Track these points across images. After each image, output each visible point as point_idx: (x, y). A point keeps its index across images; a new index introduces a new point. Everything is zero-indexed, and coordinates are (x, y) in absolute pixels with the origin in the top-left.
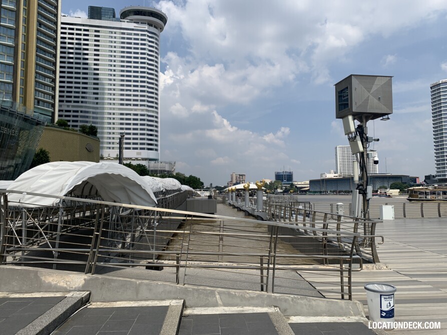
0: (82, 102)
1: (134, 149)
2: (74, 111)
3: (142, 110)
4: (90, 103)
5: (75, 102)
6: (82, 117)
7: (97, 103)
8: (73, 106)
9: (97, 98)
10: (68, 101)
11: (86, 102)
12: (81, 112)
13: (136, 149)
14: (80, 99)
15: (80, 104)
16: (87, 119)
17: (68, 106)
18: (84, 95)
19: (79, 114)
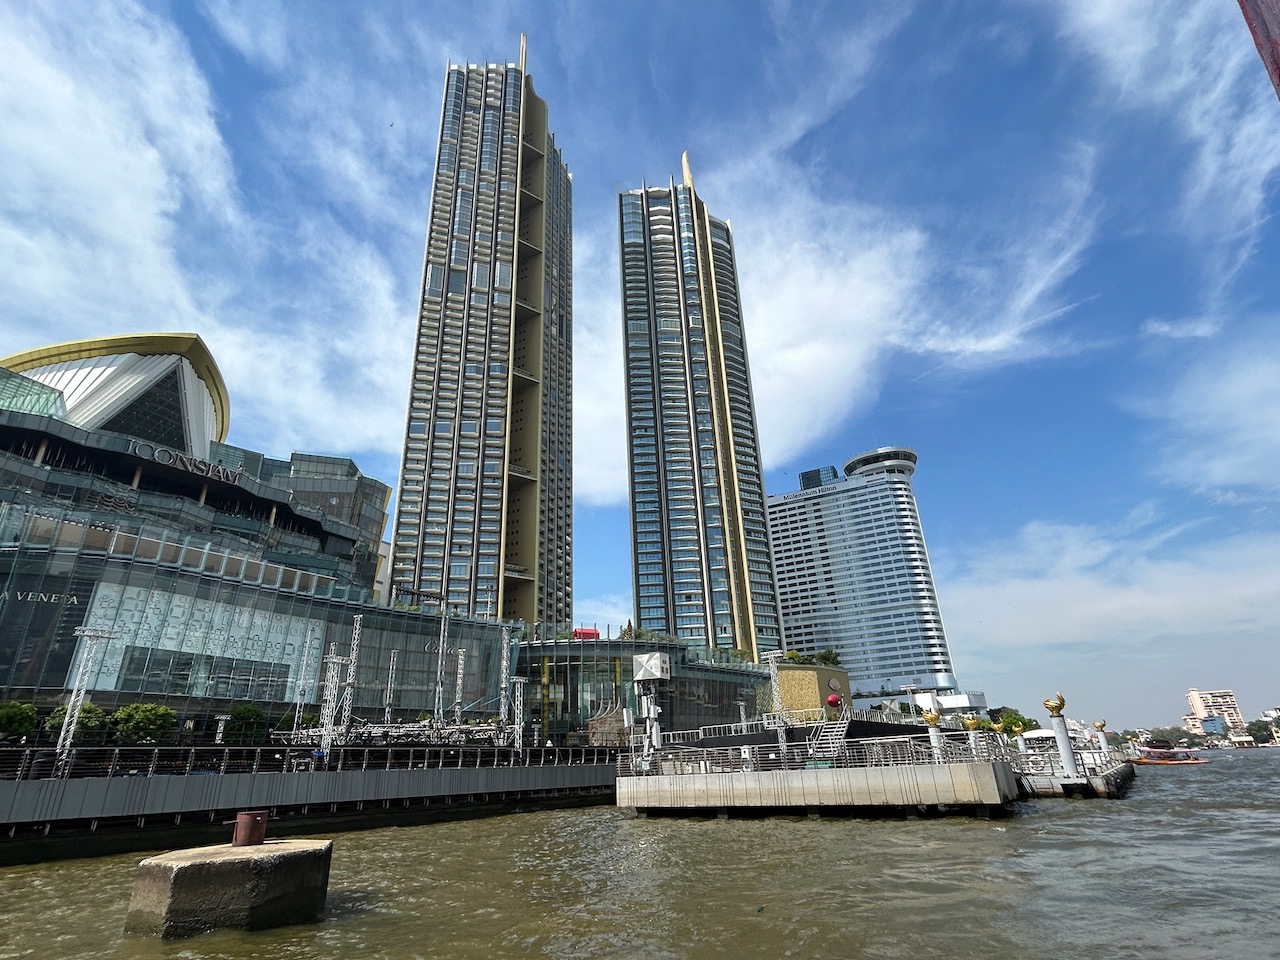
0: (814, 611)
1: (907, 673)
2: (806, 627)
3: (907, 607)
4: (825, 609)
5: (804, 612)
6: (817, 633)
7: (836, 608)
8: (803, 619)
9: (834, 601)
10: (794, 613)
11: (819, 610)
12: (816, 625)
13: (912, 673)
14: (811, 607)
15: (812, 614)
16: (826, 636)
17: (797, 620)
18: (815, 600)
19: (813, 629)
